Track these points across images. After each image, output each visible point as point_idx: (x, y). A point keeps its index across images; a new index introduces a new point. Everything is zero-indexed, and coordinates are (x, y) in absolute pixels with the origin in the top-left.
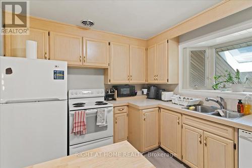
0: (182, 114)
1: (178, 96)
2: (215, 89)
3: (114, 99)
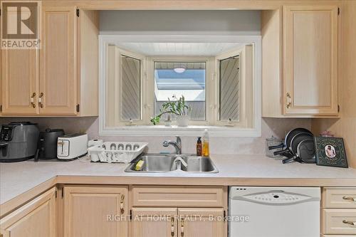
0: (129, 187)
1: (100, 142)
2: (155, 124)
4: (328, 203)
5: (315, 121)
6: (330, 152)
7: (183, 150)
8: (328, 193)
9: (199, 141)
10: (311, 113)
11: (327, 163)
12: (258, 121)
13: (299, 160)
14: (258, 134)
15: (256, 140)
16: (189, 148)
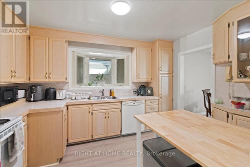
0: (92, 104)
2: (90, 85)
4: (147, 104)
5: (147, 83)
6: (149, 92)
7: (105, 94)
8: (147, 101)
9: (111, 91)
10: (144, 80)
11: (148, 95)
12: (130, 83)
13: (141, 95)
14: (130, 88)
15: (130, 90)
16: (107, 94)
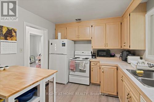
3: (95, 58)
